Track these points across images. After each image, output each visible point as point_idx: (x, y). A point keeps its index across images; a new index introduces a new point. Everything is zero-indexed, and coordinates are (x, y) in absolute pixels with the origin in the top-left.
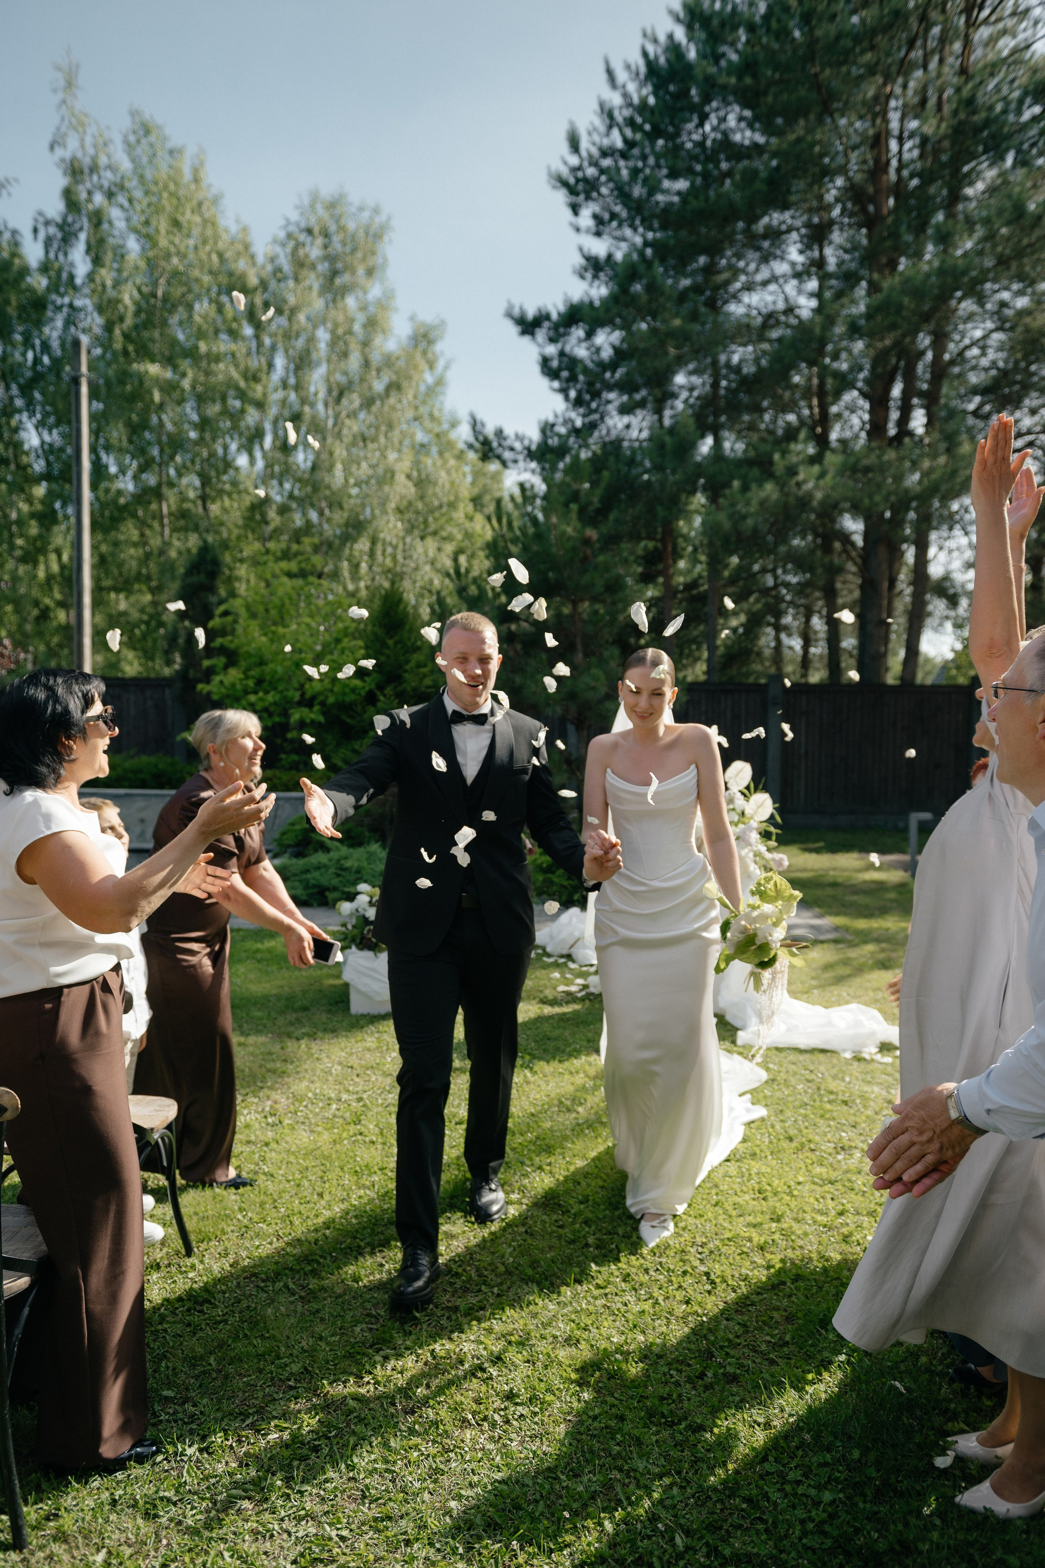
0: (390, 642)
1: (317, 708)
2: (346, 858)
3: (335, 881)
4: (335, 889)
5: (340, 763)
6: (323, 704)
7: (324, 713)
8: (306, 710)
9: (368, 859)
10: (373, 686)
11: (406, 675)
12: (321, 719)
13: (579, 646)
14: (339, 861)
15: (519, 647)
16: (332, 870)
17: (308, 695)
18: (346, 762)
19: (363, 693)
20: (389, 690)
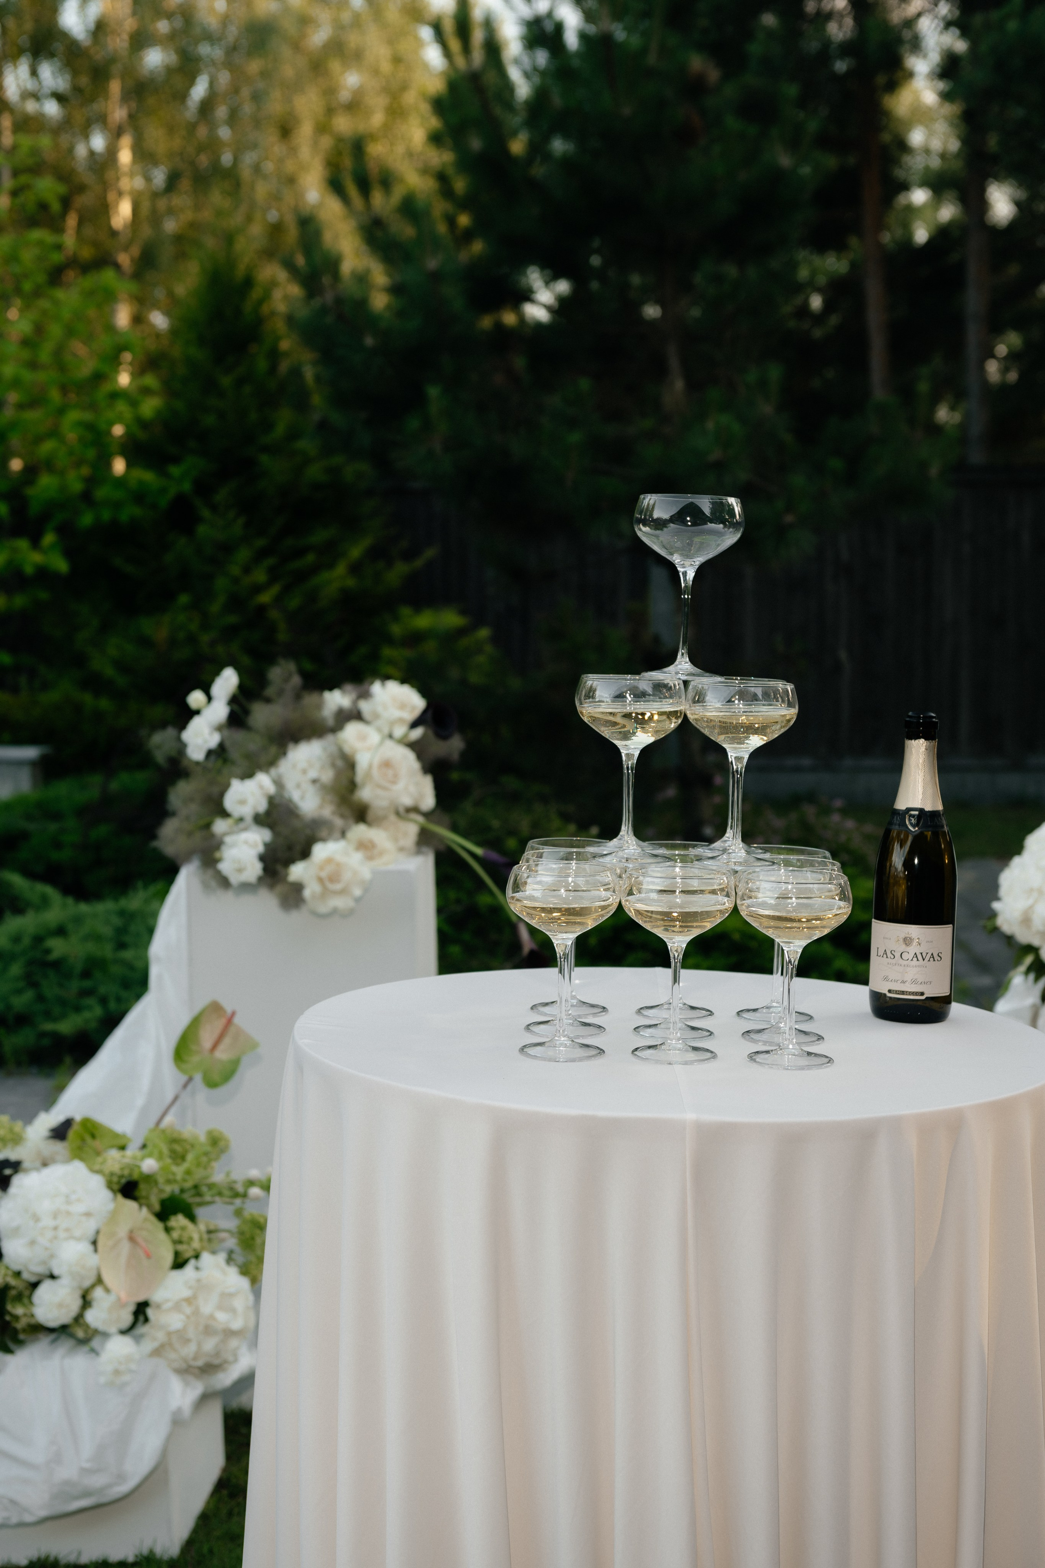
0: (226, 381)
1: (49, 539)
2: (61, 931)
3: (22, 1001)
4: (22, 1020)
5: (109, 671)
6: (65, 531)
7: (69, 554)
8: (23, 544)
9: (121, 931)
10: (187, 486)
11: (265, 459)
12: (61, 565)
13: (674, 362)
14: (38, 939)
15: (520, 362)
16: (16, 969)
17: (34, 509)
18: (122, 666)
19: (164, 502)
20: (222, 495)
